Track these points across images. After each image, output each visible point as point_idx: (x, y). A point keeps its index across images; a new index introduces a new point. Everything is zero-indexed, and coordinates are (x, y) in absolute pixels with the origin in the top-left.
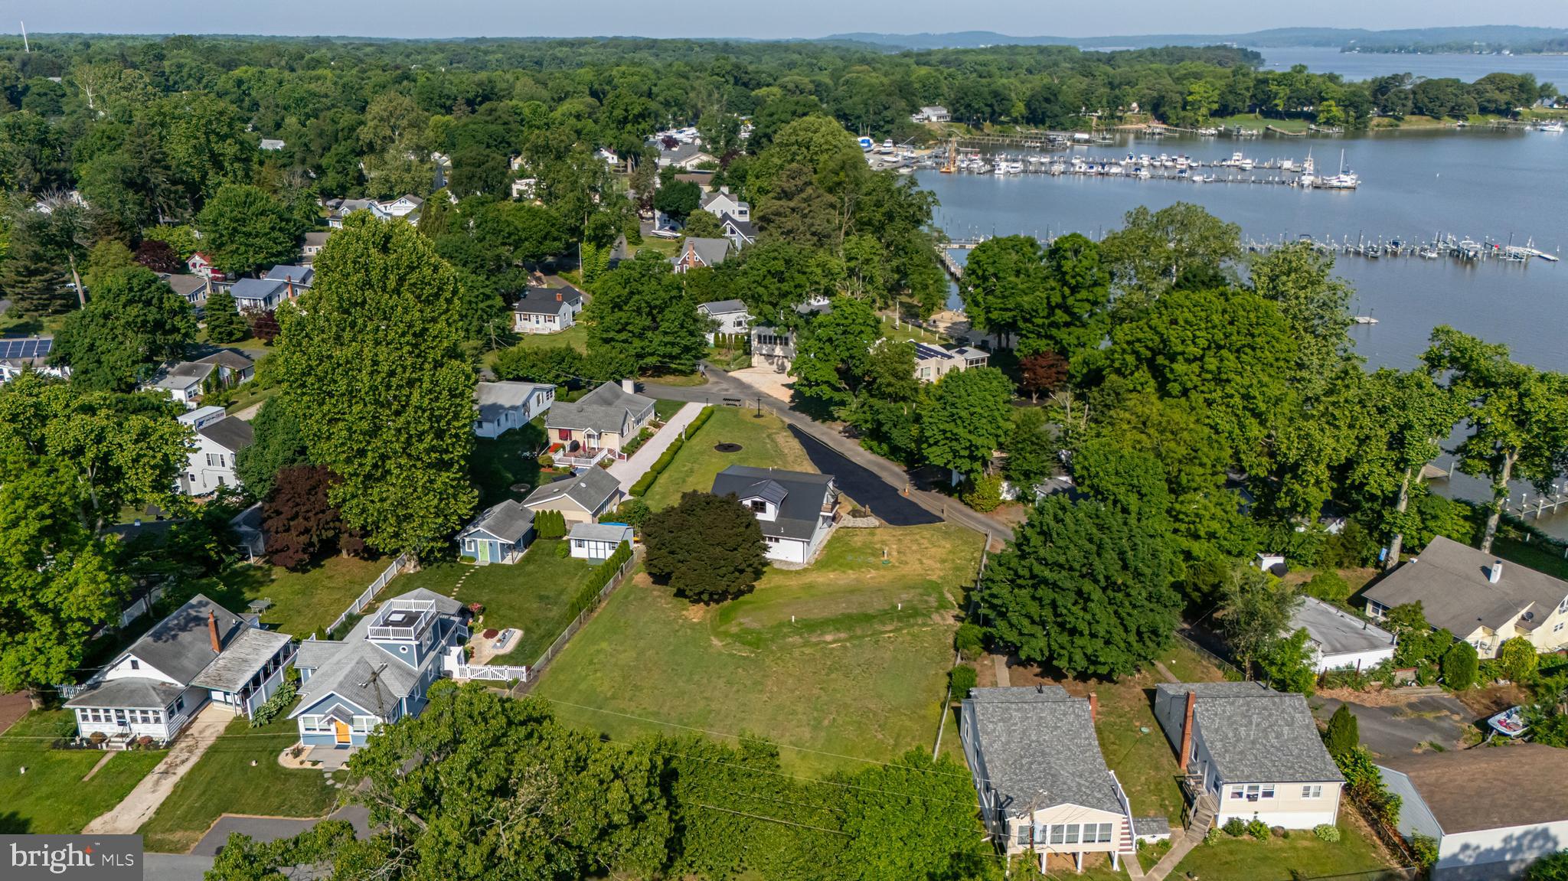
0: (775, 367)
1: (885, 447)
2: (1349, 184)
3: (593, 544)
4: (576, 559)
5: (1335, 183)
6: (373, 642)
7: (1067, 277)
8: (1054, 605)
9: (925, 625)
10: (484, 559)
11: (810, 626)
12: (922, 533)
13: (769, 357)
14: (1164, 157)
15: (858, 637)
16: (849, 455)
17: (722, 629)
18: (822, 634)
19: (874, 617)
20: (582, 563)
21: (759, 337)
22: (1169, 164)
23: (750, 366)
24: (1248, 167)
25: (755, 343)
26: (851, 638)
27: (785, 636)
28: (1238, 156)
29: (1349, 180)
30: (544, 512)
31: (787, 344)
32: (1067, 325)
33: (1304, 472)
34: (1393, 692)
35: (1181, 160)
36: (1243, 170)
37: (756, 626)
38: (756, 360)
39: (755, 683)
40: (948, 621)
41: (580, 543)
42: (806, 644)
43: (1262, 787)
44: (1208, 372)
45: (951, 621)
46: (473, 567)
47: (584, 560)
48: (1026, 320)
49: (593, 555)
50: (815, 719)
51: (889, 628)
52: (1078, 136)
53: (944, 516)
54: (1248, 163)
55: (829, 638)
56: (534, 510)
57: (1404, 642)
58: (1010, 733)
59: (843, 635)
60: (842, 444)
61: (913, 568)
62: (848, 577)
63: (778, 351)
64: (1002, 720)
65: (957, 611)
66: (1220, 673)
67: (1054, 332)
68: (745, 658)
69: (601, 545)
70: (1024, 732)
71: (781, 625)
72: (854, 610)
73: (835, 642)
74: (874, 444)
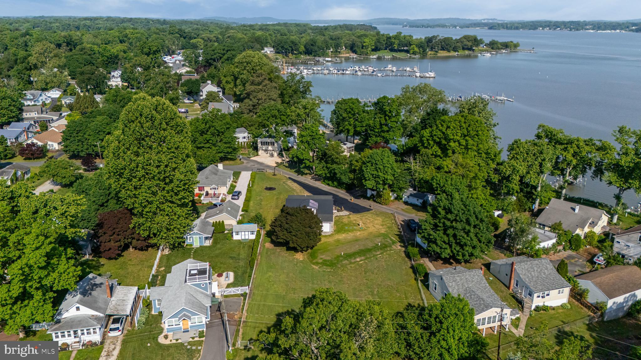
0: (269, 154)
1: (335, 183)
2: (433, 76)
3: (243, 233)
4: (236, 240)
5: (428, 75)
6: (189, 284)
7: (387, 113)
8: (455, 236)
9: (391, 250)
10: (196, 244)
11: (349, 256)
12: (367, 216)
13: (266, 150)
14: (363, 67)
15: (369, 258)
16: (320, 187)
17: (314, 261)
18: (355, 258)
19: (371, 249)
20: (239, 242)
21: (262, 142)
22: (366, 69)
23: (258, 155)
24: (395, 70)
25: (259, 145)
26: (366, 259)
27: (341, 261)
28: (390, 66)
29: (432, 74)
30: (216, 222)
31: (274, 145)
33: (512, 179)
34: (558, 254)
35: (370, 68)
36: (393, 71)
37: (328, 258)
38: (260, 152)
39: (340, 281)
40: (398, 247)
41: (237, 233)
42: (351, 263)
43: (546, 293)
45: (400, 248)
46: (193, 248)
47: (239, 240)
48: (371, 130)
49: (243, 238)
50: (371, 292)
51: (378, 253)
52: (327, 59)
53: (372, 208)
54: (394, 69)
55: (358, 260)
56: (212, 222)
57: (559, 236)
58: (458, 285)
59: (363, 258)
60: (315, 184)
61: (372, 229)
62: (349, 236)
63: (270, 148)
64: (454, 281)
65: (399, 244)
66: (503, 255)
67: (383, 134)
68: (330, 272)
69: (247, 233)
70: (462, 284)
71: (338, 257)
72: (362, 248)
73: (361, 261)
74: (330, 182)
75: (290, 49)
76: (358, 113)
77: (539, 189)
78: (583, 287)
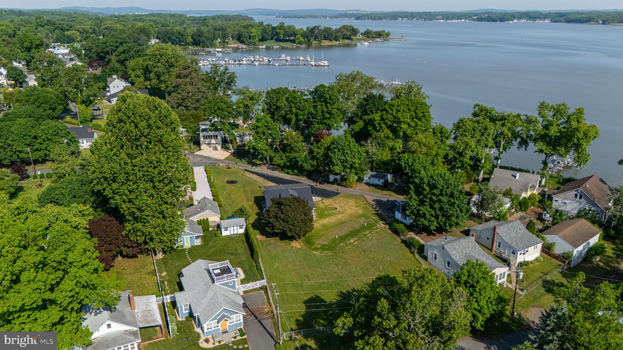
0: (212, 148)
1: (296, 171)
2: (326, 64)
3: (232, 228)
4: (225, 236)
5: (322, 64)
6: (217, 284)
9: (377, 229)
10: (187, 244)
11: (343, 238)
12: (338, 199)
13: (209, 144)
14: (258, 57)
15: (361, 238)
16: (280, 176)
17: (313, 247)
18: (349, 240)
19: (360, 230)
20: (230, 237)
21: (204, 136)
22: (261, 59)
23: (200, 150)
24: (289, 60)
25: (202, 139)
26: (359, 239)
27: (338, 244)
28: (283, 56)
29: (326, 63)
30: (201, 220)
31: (217, 138)
32: (329, 118)
34: (513, 216)
35: (265, 58)
36: (287, 61)
37: (326, 243)
38: (203, 147)
39: (345, 263)
40: (381, 225)
41: (226, 229)
42: (347, 245)
43: (526, 250)
44: (412, 127)
45: (383, 225)
46: (185, 249)
47: (228, 236)
48: (313, 118)
49: (232, 233)
50: (377, 269)
51: (367, 233)
52: (217, 50)
53: (339, 191)
54: (289, 58)
55: (352, 241)
56: (196, 220)
57: (512, 201)
58: (458, 253)
59: (356, 239)
60: (274, 173)
61: (349, 212)
62: (332, 220)
63: (213, 141)
64: (454, 249)
65: (381, 222)
66: (472, 222)
67: (325, 121)
68: (332, 255)
69: (235, 228)
70: (462, 251)
71: (334, 240)
72: (351, 229)
73: (355, 241)
74: (290, 171)
75: (178, 40)
76: (299, 102)
77: (483, 161)
78: (550, 241)
